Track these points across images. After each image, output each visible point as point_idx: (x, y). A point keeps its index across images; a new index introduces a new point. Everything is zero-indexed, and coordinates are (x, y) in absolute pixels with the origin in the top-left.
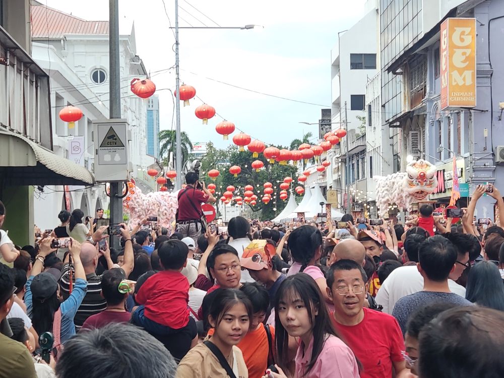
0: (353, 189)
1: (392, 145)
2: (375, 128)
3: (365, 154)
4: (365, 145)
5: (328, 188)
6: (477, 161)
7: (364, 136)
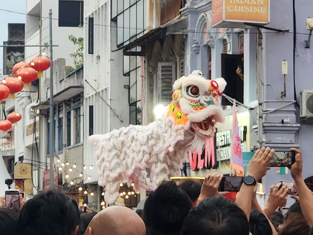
0: (59, 162)
1: (128, 88)
2: (99, 57)
3: (81, 101)
4: (82, 87)
5: (17, 160)
6: (270, 115)
7: (80, 70)
